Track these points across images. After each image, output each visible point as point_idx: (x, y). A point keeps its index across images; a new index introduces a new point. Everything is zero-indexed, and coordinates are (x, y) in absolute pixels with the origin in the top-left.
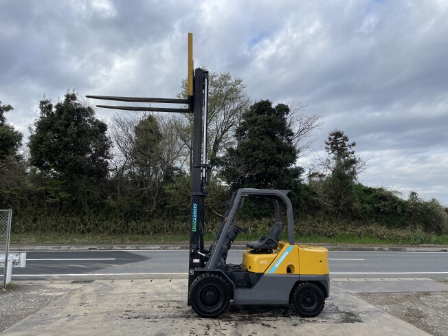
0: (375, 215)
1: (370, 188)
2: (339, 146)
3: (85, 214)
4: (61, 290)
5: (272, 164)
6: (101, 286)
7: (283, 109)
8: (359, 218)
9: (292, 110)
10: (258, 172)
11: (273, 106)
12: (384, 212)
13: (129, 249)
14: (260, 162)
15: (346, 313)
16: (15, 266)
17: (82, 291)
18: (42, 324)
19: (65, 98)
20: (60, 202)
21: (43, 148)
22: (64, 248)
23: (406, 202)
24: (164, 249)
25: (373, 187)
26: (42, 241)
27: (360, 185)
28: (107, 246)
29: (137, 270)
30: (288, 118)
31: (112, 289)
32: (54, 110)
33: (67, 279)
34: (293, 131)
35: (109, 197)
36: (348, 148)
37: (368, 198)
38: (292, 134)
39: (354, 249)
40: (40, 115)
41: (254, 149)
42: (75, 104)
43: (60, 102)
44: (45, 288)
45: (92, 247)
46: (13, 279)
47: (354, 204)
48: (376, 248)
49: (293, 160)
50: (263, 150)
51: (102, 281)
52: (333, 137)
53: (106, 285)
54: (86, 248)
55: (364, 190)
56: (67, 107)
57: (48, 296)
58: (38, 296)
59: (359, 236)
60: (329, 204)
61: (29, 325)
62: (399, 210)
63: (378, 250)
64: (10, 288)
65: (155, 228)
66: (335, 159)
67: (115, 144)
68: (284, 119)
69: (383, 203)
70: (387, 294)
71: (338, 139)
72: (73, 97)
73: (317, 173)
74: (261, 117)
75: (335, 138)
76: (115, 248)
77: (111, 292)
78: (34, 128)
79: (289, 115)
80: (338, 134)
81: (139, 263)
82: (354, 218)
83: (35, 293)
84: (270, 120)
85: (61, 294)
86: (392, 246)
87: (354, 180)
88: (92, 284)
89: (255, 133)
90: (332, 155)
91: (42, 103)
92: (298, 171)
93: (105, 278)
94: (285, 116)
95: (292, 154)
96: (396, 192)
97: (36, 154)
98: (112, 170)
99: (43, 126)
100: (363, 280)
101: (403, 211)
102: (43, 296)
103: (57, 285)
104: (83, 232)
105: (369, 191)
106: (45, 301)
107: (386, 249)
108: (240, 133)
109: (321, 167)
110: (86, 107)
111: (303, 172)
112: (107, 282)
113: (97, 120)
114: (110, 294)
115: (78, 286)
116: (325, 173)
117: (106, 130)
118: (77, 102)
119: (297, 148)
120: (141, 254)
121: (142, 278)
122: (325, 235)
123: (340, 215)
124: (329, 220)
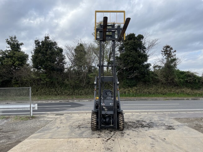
0: (185, 84)
1: (183, 72)
2: (168, 52)
3: (56, 88)
4: (52, 118)
5: (136, 63)
6: (67, 116)
7: (141, 37)
8: (178, 86)
9: (145, 37)
10: (129, 66)
11: (136, 36)
12: (190, 83)
13: (76, 101)
14: (131, 62)
15: (168, 126)
16: (34, 109)
17: (60, 118)
18: (48, 130)
19: (44, 38)
20: (46, 83)
21: (37, 60)
22: (50, 102)
23: (201, 77)
24: (90, 101)
25: (184, 71)
26: (40, 99)
27: (178, 70)
28: (67, 101)
29: (80, 110)
30: (143, 41)
31: (72, 117)
32: (41, 44)
33: (53, 114)
34: (146, 47)
35: (66, 80)
36: (172, 53)
37: (182, 76)
38: (145, 48)
39: (175, 100)
40: (35, 46)
41: (128, 56)
42: (49, 41)
43: (43, 40)
44: (46, 117)
45: (61, 101)
46: (33, 114)
47: (175, 79)
48: (185, 99)
49: (146, 60)
50: (131, 57)
51: (67, 114)
52: (165, 48)
53: (69, 116)
54: (58, 101)
55: (180, 73)
56: (46, 42)
57: (48, 120)
58: (44, 120)
59: (178, 93)
60: (163, 80)
61: (43, 131)
62: (197, 81)
63: (186, 100)
64: (33, 117)
65: (86, 92)
66: (166, 58)
67: (66, 57)
68: (141, 42)
69: (189, 78)
70: (187, 119)
71: (168, 49)
72: (48, 38)
73: (157, 66)
74: (130, 41)
75: (166, 49)
76: (70, 101)
77: (71, 118)
78: (33, 52)
79: (143, 40)
80: (168, 47)
81: (80, 107)
82: (175, 86)
83: (43, 119)
84: (135, 43)
85: (52, 119)
86: (193, 98)
87: (175, 68)
88: (63, 115)
89: (128, 49)
90: (165, 57)
91: (36, 41)
92: (148, 65)
94: (142, 40)
95: (145, 57)
96: (196, 73)
97: (35, 63)
98: (66, 68)
99: (37, 51)
100: (177, 113)
101: (199, 82)
102: (46, 120)
103: (50, 116)
104: (56, 95)
105: (183, 73)
106: (47, 122)
107: (190, 99)
108: (121, 49)
109: (159, 63)
110: (54, 42)
111: (151, 65)
112: (69, 115)
113: (59, 47)
115: (58, 116)
116: (161, 66)
117: (62, 51)
118: (49, 40)
119: (148, 55)
120: (81, 103)
121: (82, 113)
122: (161, 94)
123: (168, 84)
124: (163, 87)
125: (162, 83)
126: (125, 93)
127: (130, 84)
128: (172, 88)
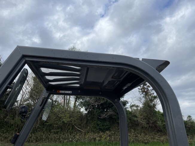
23: (186, 121)
27: (159, 112)
36: (150, 91)
47: (158, 122)
49: (122, 96)
59: (163, 142)
60: (144, 122)
66: (143, 97)
71: (145, 87)
73: (135, 105)
87: (155, 109)
90: (142, 95)
116: (139, 105)
122: (143, 142)
123: (150, 129)
124: (144, 132)
125: (142, 127)
126: (95, 139)
127: (102, 127)
128: (155, 134)
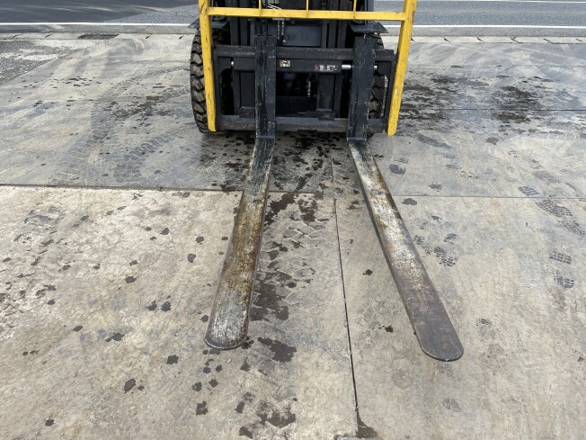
4: (54, 51)
31: (140, 51)
51: (129, 36)
53: (132, 44)
77: (136, 58)
88: (111, 41)
93: (137, 31)
114: (132, 62)
